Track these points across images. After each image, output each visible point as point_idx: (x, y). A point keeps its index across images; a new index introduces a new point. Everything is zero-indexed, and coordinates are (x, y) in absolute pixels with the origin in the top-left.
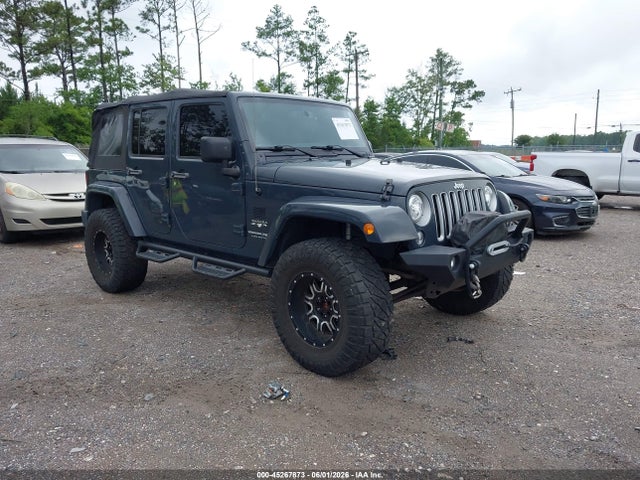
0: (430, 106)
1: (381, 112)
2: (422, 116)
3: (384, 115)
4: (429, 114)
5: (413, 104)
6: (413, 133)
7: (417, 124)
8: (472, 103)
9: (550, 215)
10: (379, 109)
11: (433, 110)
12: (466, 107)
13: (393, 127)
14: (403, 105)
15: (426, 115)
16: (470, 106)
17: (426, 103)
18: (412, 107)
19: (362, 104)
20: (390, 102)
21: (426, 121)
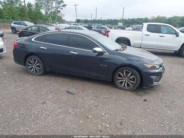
0: (50, 7)
1: (34, 8)
2: (48, 11)
3: (35, 9)
4: (50, 10)
5: (44, 6)
6: (45, 16)
7: (46, 13)
8: (63, 8)
9: (152, 77)
10: (33, 6)
11: (51, 9)
12: (61, 9)
13: (38, 13)
14: (41, 6)
15: (49, 10)
16: (62, 9)
17: (49, 6)
18: (44, 7)
19: (26, 4)
20: (36, 4)
21: (49, 12)
